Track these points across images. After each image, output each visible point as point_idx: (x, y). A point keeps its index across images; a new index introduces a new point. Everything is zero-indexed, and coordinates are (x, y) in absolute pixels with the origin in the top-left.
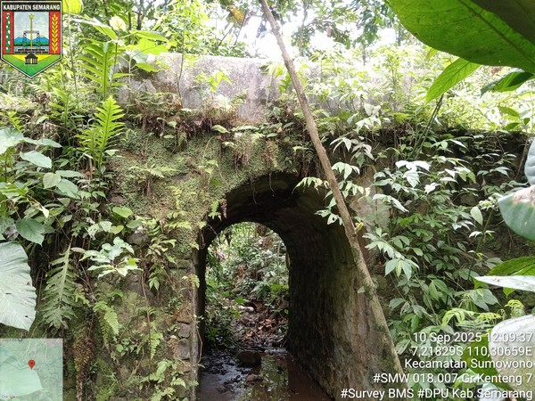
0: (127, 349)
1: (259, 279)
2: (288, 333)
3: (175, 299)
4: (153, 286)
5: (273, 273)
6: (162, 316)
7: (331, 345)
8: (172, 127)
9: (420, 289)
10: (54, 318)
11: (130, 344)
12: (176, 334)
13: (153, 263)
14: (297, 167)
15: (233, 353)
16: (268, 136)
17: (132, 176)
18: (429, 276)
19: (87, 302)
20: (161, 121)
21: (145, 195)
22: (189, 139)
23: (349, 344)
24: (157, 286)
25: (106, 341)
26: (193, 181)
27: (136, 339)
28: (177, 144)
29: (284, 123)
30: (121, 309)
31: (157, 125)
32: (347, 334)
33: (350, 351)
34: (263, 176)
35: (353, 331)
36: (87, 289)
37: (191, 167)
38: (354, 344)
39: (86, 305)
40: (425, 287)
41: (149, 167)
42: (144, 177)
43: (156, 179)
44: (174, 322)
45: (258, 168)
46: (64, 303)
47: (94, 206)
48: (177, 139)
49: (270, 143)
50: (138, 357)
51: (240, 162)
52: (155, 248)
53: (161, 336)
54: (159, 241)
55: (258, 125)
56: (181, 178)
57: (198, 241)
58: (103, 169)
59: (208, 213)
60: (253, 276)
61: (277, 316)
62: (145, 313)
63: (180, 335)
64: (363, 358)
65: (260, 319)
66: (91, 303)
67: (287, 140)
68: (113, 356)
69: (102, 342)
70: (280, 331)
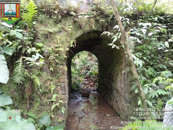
0: (43, 91)
1: (89, 70)
2: (98, 87)
3: (59, 75)
4: (51, 70)
5: (93, 68)
6: (55, 80)
7: (112, 91)
8: (56, 14)
9: (144, 71)
10: (18, 80)
11: (45, 89)
12: (60, 86)
13: (51, 62)
14: (101, 28)
15: (80, 93)
16: (91, 16)
17: (42, 32)
18: (148, 67)
19: (29, 75)
20: (52, 11)
21: (47, 39)
22: (62, 18)
23: (118, 90)
24: (53, 70)
25: (36, 88)
26: (64, 34)
27: (46, 87)
28: (58, 20)
29: (97, 12)
30: (41, 78)
31: (50, 13)
32: (117, 87)
33: (119, 92)
34: (89, 32)
35: (120, 86)
36: (29, 71)
37: (63, 29)
38: (120, 90)
39: (29, 76)
40: (146, 71)
41: (48, 29)
42: (47, 33)
43: (51, 33)
44: (59, 82)
45: (87, 29)
46: (21, 76)
47: (30, 42)
48: (58, 18)
49: (92, 19)
50: (47, 93)
51: (81, 27)
52: (52, 57)
53: (55, 87)
54: (53, 55)
55: (87, 13)
56: (60, 33)
57: (66, 55)
58: (32, 29)
59: (70, 45)
60: (87, 69)
61: (95, 82)
62: (49, 79)
63: (61, 86)
64: (123, 95)
65: (89, 83)
66: (30, 76)
67: (98, 18)
68: (39, 93)
69: (35, 88)
70: (95, 86)
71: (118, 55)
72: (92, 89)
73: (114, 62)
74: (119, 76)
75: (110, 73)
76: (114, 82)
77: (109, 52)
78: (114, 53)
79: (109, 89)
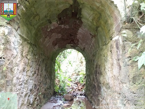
23: (108, 84)
33: (109, 88)
60: (77, 75)
61: (83, 86)
64: (117, 89)
70: (84, 90)
71: (105, 28)
72: (79, 93)
73: (100, 45)
74: (108, 60)
75: (96, 65)
76: (102, 74)
77: (93, 35)
78: (100, 29)
79: (96, 87)
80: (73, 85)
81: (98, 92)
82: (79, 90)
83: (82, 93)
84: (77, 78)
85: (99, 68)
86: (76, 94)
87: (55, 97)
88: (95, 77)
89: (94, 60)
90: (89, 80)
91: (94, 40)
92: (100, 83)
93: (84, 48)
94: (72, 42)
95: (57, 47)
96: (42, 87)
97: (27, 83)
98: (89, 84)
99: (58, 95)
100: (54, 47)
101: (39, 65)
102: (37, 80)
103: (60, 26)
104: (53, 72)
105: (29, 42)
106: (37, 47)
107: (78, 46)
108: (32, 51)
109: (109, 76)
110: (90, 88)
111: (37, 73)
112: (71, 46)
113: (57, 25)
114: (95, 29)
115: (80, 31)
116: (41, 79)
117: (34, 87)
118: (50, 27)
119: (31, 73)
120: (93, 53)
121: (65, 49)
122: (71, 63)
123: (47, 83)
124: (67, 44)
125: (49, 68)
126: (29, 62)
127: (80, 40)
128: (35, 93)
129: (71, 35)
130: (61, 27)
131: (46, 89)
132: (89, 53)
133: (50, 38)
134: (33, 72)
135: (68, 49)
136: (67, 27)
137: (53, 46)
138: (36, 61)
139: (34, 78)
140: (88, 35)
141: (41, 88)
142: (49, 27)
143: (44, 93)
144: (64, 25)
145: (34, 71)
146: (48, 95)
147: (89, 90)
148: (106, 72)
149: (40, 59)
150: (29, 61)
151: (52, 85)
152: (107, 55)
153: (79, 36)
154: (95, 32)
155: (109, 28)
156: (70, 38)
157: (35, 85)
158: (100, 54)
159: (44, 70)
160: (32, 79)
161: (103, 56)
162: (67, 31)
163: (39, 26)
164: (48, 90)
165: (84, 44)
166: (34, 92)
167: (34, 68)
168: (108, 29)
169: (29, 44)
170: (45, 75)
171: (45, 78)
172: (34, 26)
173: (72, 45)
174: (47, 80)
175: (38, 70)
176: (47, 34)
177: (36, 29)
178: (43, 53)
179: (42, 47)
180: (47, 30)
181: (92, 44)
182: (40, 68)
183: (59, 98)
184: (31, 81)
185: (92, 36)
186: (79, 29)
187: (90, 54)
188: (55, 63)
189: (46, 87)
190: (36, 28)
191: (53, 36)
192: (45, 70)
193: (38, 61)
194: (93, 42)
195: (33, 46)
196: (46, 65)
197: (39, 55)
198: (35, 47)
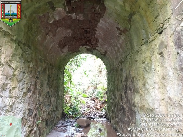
2: (107, 111)
33: (155, 116)
60: (94, 88)
61: (103, 103)
65: (95, 105)
70: (104, 110)
71: (148, 13)
72: (98, 114)
73: (135, 45)
74: (153, 70)
75: (127, 77)
76: (138, 92)
77: (122, 29)
78: (136, 17)
79: (126, 110)
80: (89, 101)
81: (129, 118)
82: (97, 109)
83: (101, 114)
84: (94, 93)
85: (132, 81)
86: (94, 116)
87: (65, 121)
88: (123, 94)
89: (122, 70)
90: (114, 97)
91: (123, 37)
92: (135, 106)
93: (106, 52)
94: (87, 43)
95: (65, 50)
96: (43, 111)
97: (12, 110)
98: (112, 103)
99: (69, 118)
100: (61, 51)
101: (37, 77)
102: (34, 101)
103: (69, 15)
104: (60, 86)
105: (14, 38)
106: (32, 48)
107: (97, 48)
108: (22, 55)
109: (154, 98)
110: (114, 109)
111: (32, 90)
112: (86, 49)
113: (64, 14)
114: (128, 18)
115: (102, 24)
116: (41, 99)
117: (27, 113)
118: (53, 17)
119: (21, 91)
120: (120, 59)
121: (78, 53)
122: (86, 73)
123: (52, 103)
124: (81, 47)
125: (54, 82)
126: (16, 73)
127: (100, 40)
128: (29, 124)
129: (87, 32)
130: (71, 18)
131: (49, 112)
132: (113, 58)
133: (54, 36)
134: (25, 90)
135: (83, 54)
136: (80, 17)
137: (60, 48)
138: (31, 71)
139: (27, 99)
140: (113, 31)
141: (41, 112)
142: (51, 15)
143: (46, 119)
144: (77, 15)
145: (27, 88)
146: (53, 120)
147: (113, 112)
148: (147, 89)
149: (38, 68)
150: (15, 71)
151: (60, 104)
152: (151, 60)
153: (99, 33)
154: (127, 24)
155: (157, 13)
156: (85, 36)
157: (30, 110)
158: (133, 60)
159: (45, 85)
160: (23, 101)
161: (141, 62)
162: (80, 25)
163: (34, 12)
164: (53, 113)
165: (106, 46)
166: (27, 122)
167: (26, 83)
168: (154, 14)
169: (15, 41)
170: (48, 92)
171: (48, 96)
172: (25, 12)
173: (88, 47)
174: (52, 99)
175: (35, 85)
176: (49, 28)
177: (29, 18)
178: (43, 59)
179: (42, 49)
180: (48, 21)
181: (119, 45)
182: (39, 83)
183: (70, 123)
184: (21, 105)
185: (121, 31)
186: (99, 21)
187: (114, 60)
188: (64, 73)
189: (50, 110)
190: (28, 16)
191: (58, 32)
192: (47, 85)
193: (33, 71)
194: (121, 41)
195: (24, 47)
196: (49, 77)
197: (36, 62)
198: (28, 49)
